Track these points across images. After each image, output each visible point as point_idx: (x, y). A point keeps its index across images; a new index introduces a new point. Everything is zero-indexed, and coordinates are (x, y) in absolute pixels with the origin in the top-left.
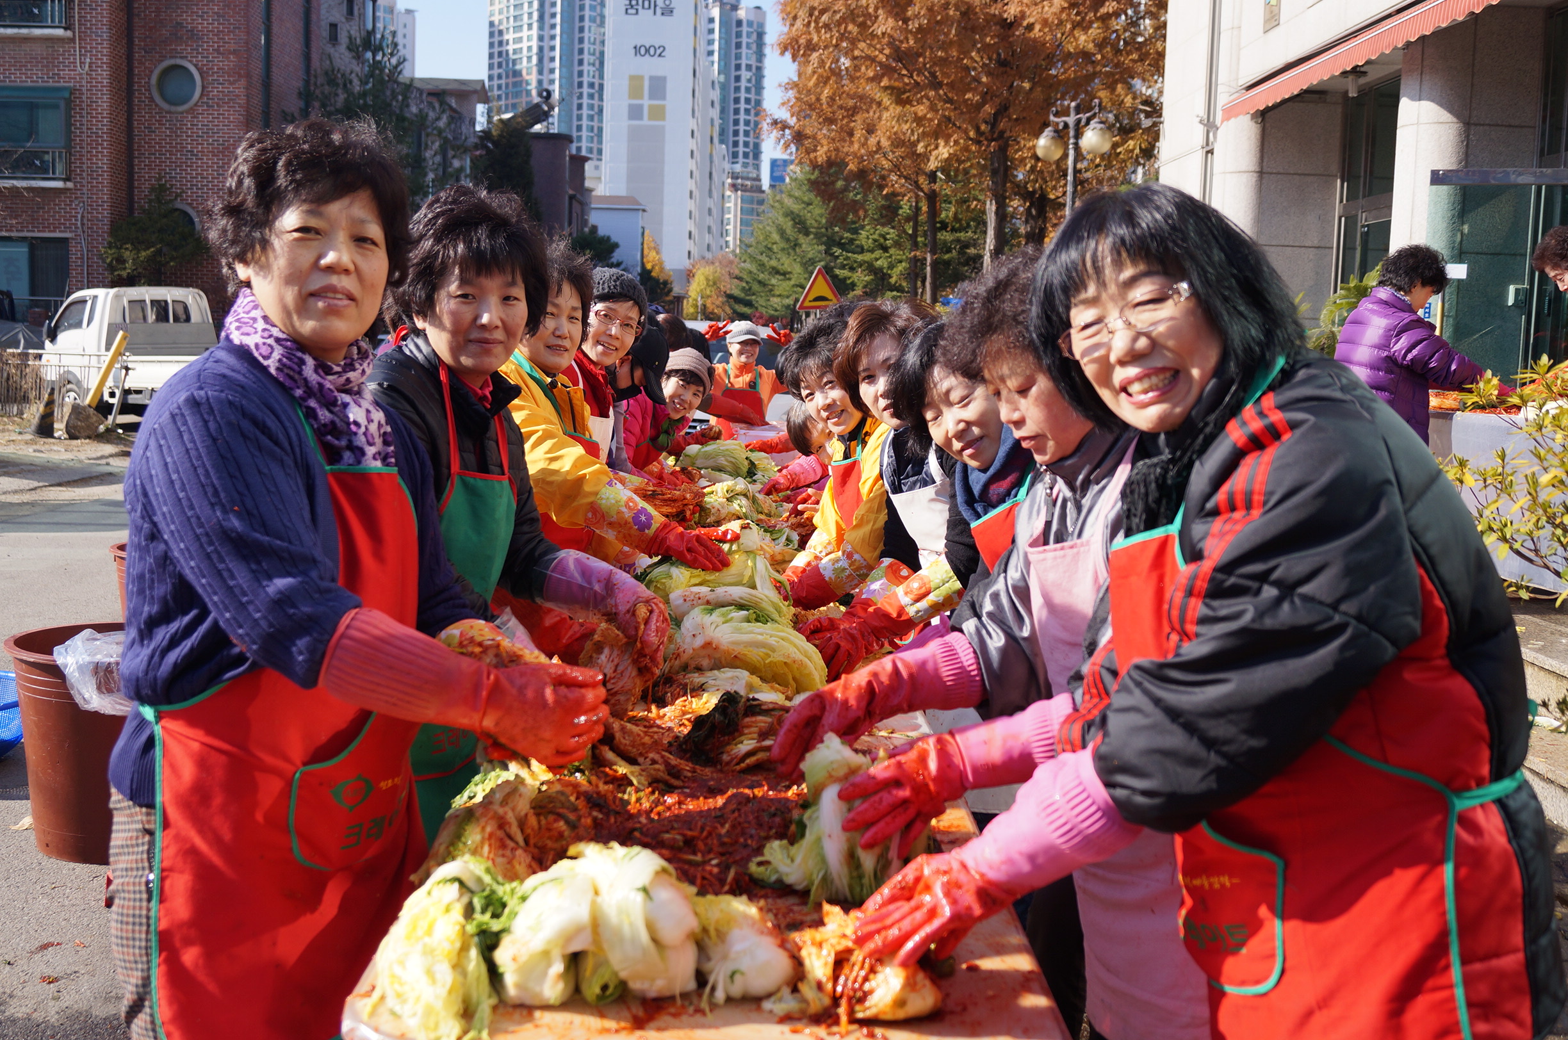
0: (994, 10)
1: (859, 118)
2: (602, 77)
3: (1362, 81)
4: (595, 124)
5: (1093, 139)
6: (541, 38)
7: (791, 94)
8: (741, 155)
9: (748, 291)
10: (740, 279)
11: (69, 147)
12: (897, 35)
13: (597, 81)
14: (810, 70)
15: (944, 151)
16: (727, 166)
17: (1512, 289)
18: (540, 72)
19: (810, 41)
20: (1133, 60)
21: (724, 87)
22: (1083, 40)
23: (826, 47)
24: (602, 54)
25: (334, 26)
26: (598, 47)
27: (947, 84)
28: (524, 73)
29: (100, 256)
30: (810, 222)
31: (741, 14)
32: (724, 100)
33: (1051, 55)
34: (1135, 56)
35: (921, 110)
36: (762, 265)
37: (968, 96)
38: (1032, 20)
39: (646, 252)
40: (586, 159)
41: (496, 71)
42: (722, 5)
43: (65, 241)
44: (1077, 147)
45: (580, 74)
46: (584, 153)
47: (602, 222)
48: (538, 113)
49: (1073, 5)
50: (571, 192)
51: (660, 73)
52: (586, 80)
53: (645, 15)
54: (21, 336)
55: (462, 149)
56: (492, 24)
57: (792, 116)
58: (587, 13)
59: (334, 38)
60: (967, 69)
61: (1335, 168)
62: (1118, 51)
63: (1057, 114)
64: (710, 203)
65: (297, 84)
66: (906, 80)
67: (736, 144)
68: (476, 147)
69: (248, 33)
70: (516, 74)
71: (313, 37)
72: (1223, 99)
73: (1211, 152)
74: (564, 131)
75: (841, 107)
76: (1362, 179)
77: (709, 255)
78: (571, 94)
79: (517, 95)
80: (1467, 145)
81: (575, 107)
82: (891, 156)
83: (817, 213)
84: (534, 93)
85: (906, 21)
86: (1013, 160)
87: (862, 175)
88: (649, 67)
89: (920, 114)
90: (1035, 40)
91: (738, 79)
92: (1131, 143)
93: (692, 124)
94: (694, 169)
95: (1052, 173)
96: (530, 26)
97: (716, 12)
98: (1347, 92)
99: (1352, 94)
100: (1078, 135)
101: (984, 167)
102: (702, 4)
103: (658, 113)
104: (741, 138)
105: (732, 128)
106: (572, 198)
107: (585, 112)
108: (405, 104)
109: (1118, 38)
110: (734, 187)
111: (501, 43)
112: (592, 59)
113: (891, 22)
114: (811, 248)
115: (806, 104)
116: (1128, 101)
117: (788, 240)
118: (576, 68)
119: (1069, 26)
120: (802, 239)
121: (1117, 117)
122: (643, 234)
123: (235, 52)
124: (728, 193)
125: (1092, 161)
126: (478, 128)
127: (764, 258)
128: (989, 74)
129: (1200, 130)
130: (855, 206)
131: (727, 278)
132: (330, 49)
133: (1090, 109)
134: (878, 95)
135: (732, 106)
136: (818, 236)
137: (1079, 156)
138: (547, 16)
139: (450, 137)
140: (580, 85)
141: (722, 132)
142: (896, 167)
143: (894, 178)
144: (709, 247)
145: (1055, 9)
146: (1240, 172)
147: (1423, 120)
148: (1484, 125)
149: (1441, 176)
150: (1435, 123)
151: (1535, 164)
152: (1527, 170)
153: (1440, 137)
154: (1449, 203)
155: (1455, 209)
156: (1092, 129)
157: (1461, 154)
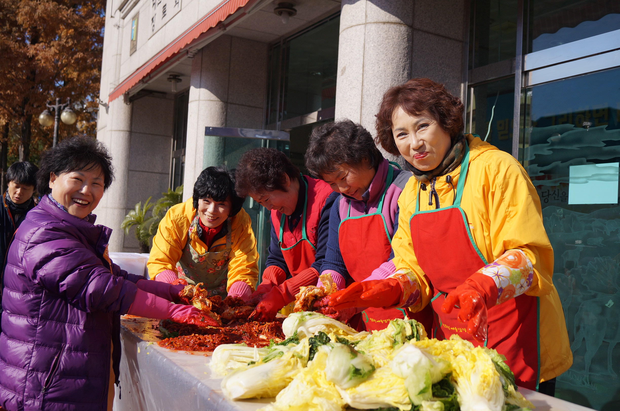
5: (66, 116)
38: (40, 57)
44: (59, 120)
61: (171, 132)
63: (50, 103)
80: (226, 115)
90: (41, 67)
100: (59, 115)
133: (65, 102)
146: (119, 131)
147: (202, 98)
148: (235, 104)
149: (211, 130)
150: (208, 100)
151: (263, 128)
152: (259, 131)
153: (211, 109)
154: (216, 147)
155: (219, 151)
156: (66, 112)
157: (223, 119)
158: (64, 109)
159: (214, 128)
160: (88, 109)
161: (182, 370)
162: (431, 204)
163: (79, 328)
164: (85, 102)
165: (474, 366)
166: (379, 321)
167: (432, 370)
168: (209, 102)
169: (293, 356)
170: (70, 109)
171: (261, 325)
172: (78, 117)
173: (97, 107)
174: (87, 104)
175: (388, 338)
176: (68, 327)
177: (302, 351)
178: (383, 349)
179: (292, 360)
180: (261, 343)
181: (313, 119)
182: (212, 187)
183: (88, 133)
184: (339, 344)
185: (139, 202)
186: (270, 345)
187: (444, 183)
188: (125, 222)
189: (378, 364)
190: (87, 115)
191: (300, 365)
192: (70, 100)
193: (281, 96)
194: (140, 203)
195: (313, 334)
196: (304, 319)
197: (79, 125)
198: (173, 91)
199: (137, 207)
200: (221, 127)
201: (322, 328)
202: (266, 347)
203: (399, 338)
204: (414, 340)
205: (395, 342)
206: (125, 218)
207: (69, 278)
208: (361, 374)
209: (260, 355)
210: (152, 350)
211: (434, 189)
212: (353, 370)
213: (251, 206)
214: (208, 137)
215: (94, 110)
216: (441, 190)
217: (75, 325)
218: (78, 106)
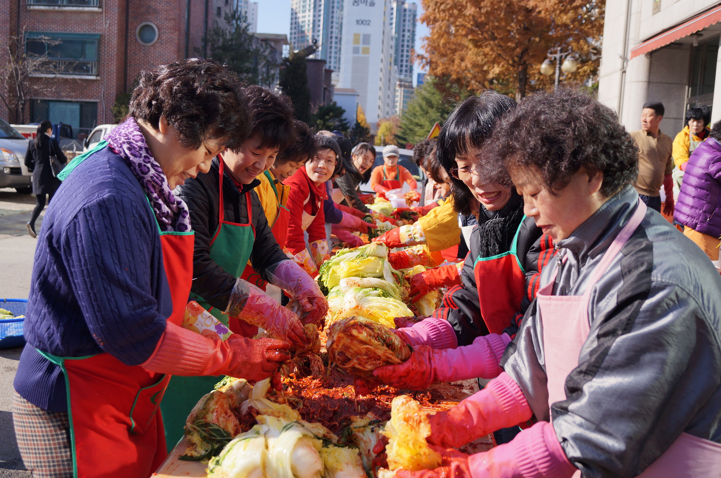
0: (523, 4)
1: (457, 54)
2: (341, 34)
3: (701, 38)
4: (338, 55)
5: (568, 65)
6: (314, 16)
7: (426, 42)
8: (404, 71)
9: (404, 133)
10: (400, 127)
11: (99, 61)
12: (477, 15)
13: (339, 36)
14: (435, 31)
15: (496, 70)
16: (397, 76)
18: (314, 31)
19: (435, 18)
20: (589, 28)
21: (397, 40)
22: (565, 18)
23: (443, 21)
24: (342, 23)
25: (219, 9)
26: (340, 21)
27: (500, 38)
28: (306, 32)
29: (111, 110)
30: (434, 102)
31: (406, 6)
32: (397, 46)
33: (548, 25)
34: (589, 26)
35: (487, 50)
36: (411, 121)
37: (509, 44)
38: (540, 9)
39: (358, 114)
40: (332, 71)
41: (293, 31)
42: (398, 2)
43: (96, 103)
44: (560, 69)
45: (332, 33)
46: (332, 68)
47: (339, 100)
48: (311, 50)
49: (560, 2)
50: (325, 86)
51: (367, 32)
52: (334, 35)
53: (362, 6)
54: (75, 146)
55: (276, 66)
56: (292, 9)
57: (426, 52)
58: (336, 5)
59: (219, 14)
60: (509, 31)
61: (685, 80)
62: (582, 24)
63: (551, 53)
64: (389, 93)
65: (201, 34)
66: (480, 36)
67: (402, 66)
68: (282, 64)
69: (180, 11)
70: (303, 32)
71: (209, 13)
72: (631, 46)
73: (624, 72)
74: (323, 58)
75: (449, 49)
76: (698, 87)
77: (387, 117)
78: (327, 41)
79: (303, 41)
81: (329, 48)
82: (472, 72)
83: (437, 98)
84: (310, 41)
85: (480, 8)
86: (530, 75)
87: (458, 81)
88: (363, 30)
89: (486, 52)
90: (542, 18)
91: (403, 36)
92: (586, 68)
93: (382, 56)
94: (382, 77)
95: (547, 81)
96: (309, 10)
97: (394, 5)
98: (692, 45)
99: (695, 45)
100: (561, 63)
101: (516, 78)
102: (388, 2)
103: (366, 51)
104: (404, 63)
105: (400, 59)
106: (325, 89)
107: (333, 50)
108: (250, 44)
109: (582, 18)
110: (400, 86)
111: (296, 18)
112: (337, 26)
113: (473, 9)
114: (434, 114)
115: (434, 48)
116: (585, 48)
117: (423, 110)
118: (330, 30)
119: (558, 12)
120: (430, 110)
121: (580, 56)
122: (357, 106)
123: (174, 19)
124: (397, 88)
125: (567, 76)
126: (283, 56)
127: (412, 118)
128: (519, 34)
129: (619, 62)
130: (454, 95)
131: (396, 128)
132: (217, 19)
133: (567, 51)
134: (467, 43)
135: (401, 49)
136: (437, 109)
137: (561, 73)
138: (317, 6)
139: (270, 60)
140: (331, 38)
141: (396, 60)
142: (474, 77)
143: (473, 82)
144: (388, 113)
145: (552, 3)
146: (638, 82)
156: (568, 61)
158: (566, 57)
170: (572, 57)
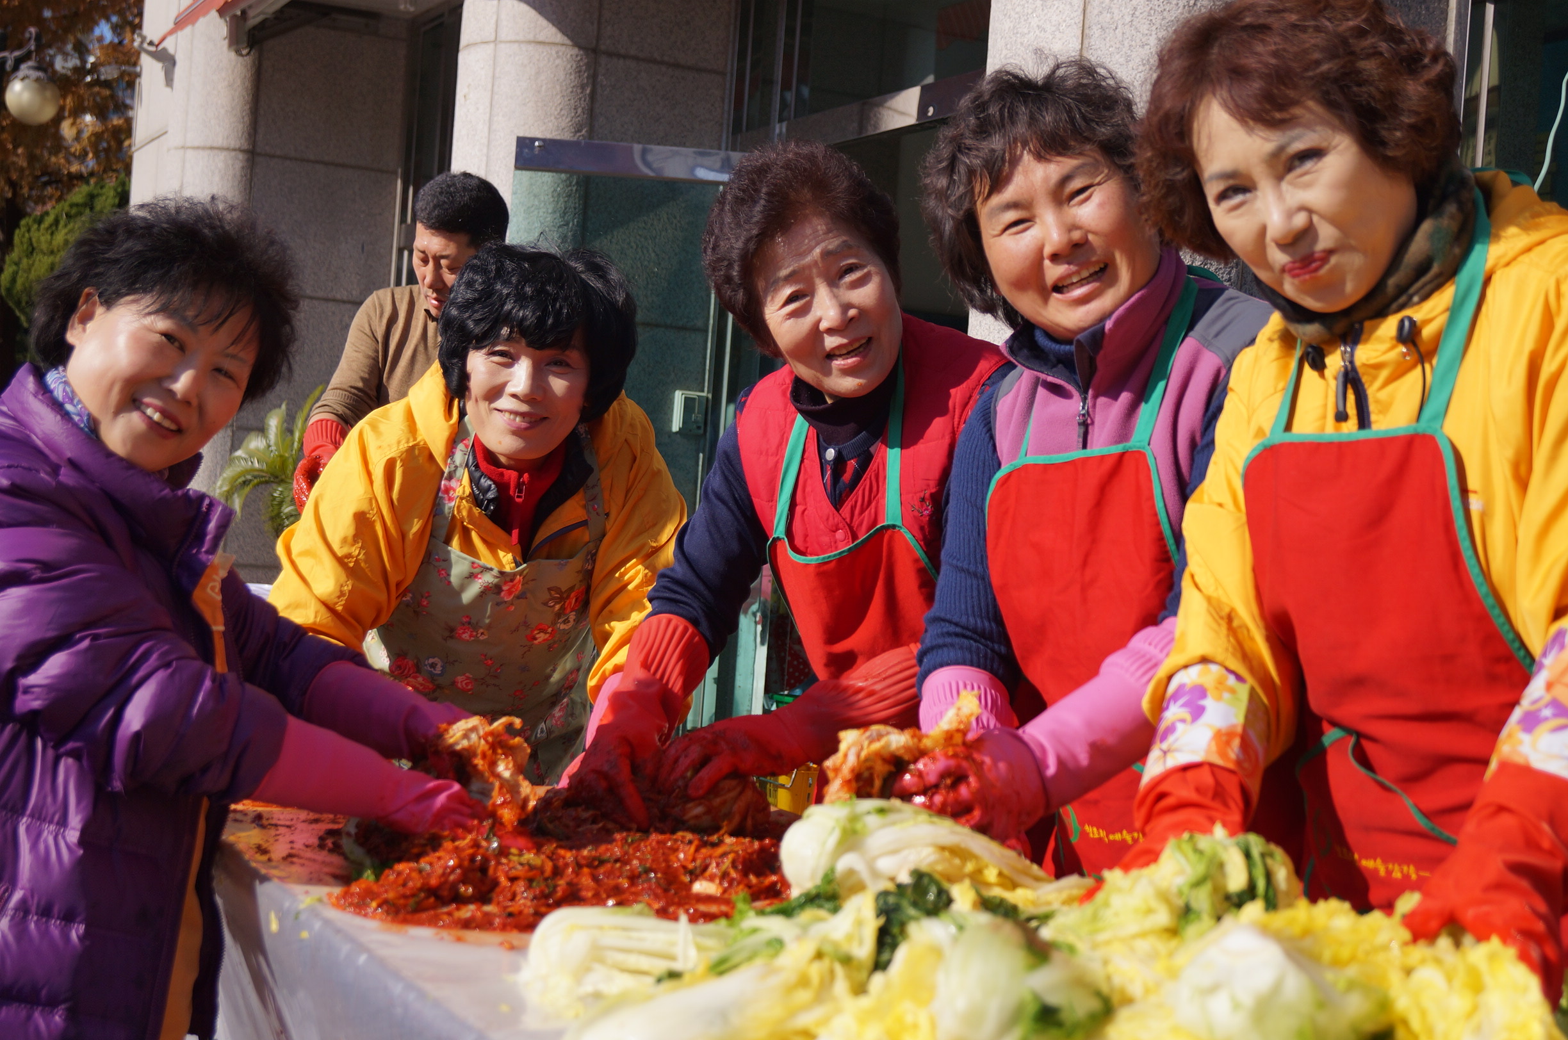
17: (679, 398)
61: (393, 157)
80: (593, 95)
133: (20, 46)
146: (212, 148)
147: (506, 33)
148: (625, 57)
149: (536, 151)
150: (529, 42)
151: (723, 145)
152: (709, 154)
153: (538, 73)
154: (554, 212)
155: (567, 224)
156: (23, 79)
157: (579, 111)
158: (16, 68)
159: (548, 144)
160: (102, 70)
161: (422, 995)
162: (1341, 417)
163: (64, 838)
164: (91, 47)
165: (1475, 1008)
166: (1117, 837)
167: (1323, 1018)
168: (531, 47)
169: (819, 955)
170: (38, 68)
171: (704, 844)
172: (64, 97)
173: (135, 64)
174: (98, 53)
175: (1164, 896)
176: (28, 829)
177: (850, 937)
178: (1143, 935)
179: (816, 971)
180: (703, 908)
181: (903, 113)
182: (521, 299)
183: (102, 155)
184: (984, 918)
185: (280, 406)
186: (736, 916)
187: (1387, 345)
188: (229, 473)
189: (1122, 992)
190: (98, 93)
191: (841, 986)
192: (38, 38)
193: (790, 32)
194: (284, 406)
195: (892, 879)
196: (859, 826)
197: (67, 130)
198: (402, 7)
199: (274, 422)
200: (575, 139)
201: (924, 857)
202: (723, 922)
203: (1202, 900)
204: (1254, 910)
205: (1186, 913)
206: (231, 461)
207: (55, 665)
208: (1059, 1024)
209: (700, 948)
210: (317, 925)
211: (1352, 362)
212: (1032, 1009)
213: (676, 424)
214: (526, 175)
215: (122, 74)
216: (1378, 367)
217: (52, 827)
218: (66, 60)
